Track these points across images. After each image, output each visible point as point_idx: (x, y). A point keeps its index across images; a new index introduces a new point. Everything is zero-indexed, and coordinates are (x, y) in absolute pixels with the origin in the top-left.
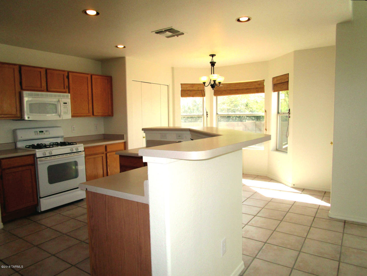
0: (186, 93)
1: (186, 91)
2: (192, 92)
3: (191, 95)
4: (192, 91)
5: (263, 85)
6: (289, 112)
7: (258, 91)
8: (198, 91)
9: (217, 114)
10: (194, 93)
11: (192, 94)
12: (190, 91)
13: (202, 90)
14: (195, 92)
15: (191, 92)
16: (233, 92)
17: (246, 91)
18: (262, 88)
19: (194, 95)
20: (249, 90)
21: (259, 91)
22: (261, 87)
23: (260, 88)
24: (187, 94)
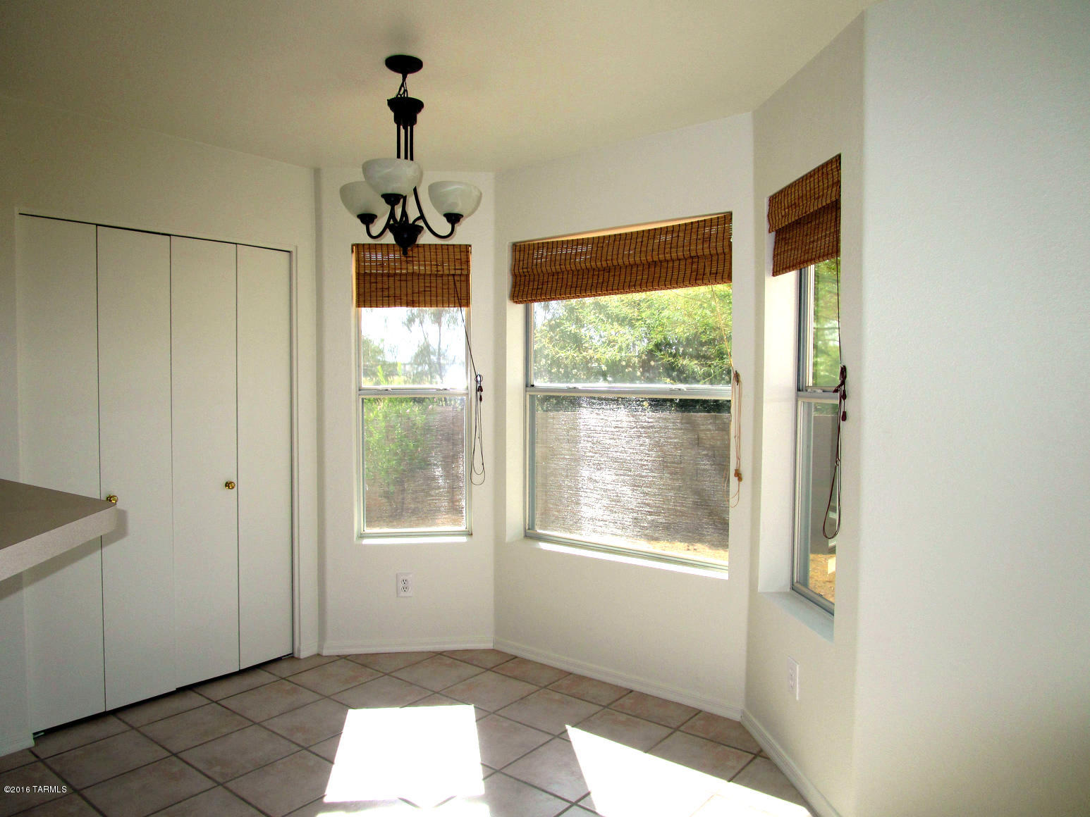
0: (380, 286)
1: (379, 279)
2: (410, 284)
3: (404, 298)
4: (409, 278)
5: (726, 243)
6: (843, 383)
7: (701, 271)
8: (439, 280)
9: (528, 385)
10: (416, 290)
11: (410, 291)
12: (398, 278)
13: (458, 272)
14: (422, 285)
15: (404, 284)
16: (590, 281)
17: (645, 277)
18: (721, 257)
19: (416, 299)
20: (658, 269)
21: (708, 270)
22: (713, 252)
23: (711, 255)
24: (386, 293)
